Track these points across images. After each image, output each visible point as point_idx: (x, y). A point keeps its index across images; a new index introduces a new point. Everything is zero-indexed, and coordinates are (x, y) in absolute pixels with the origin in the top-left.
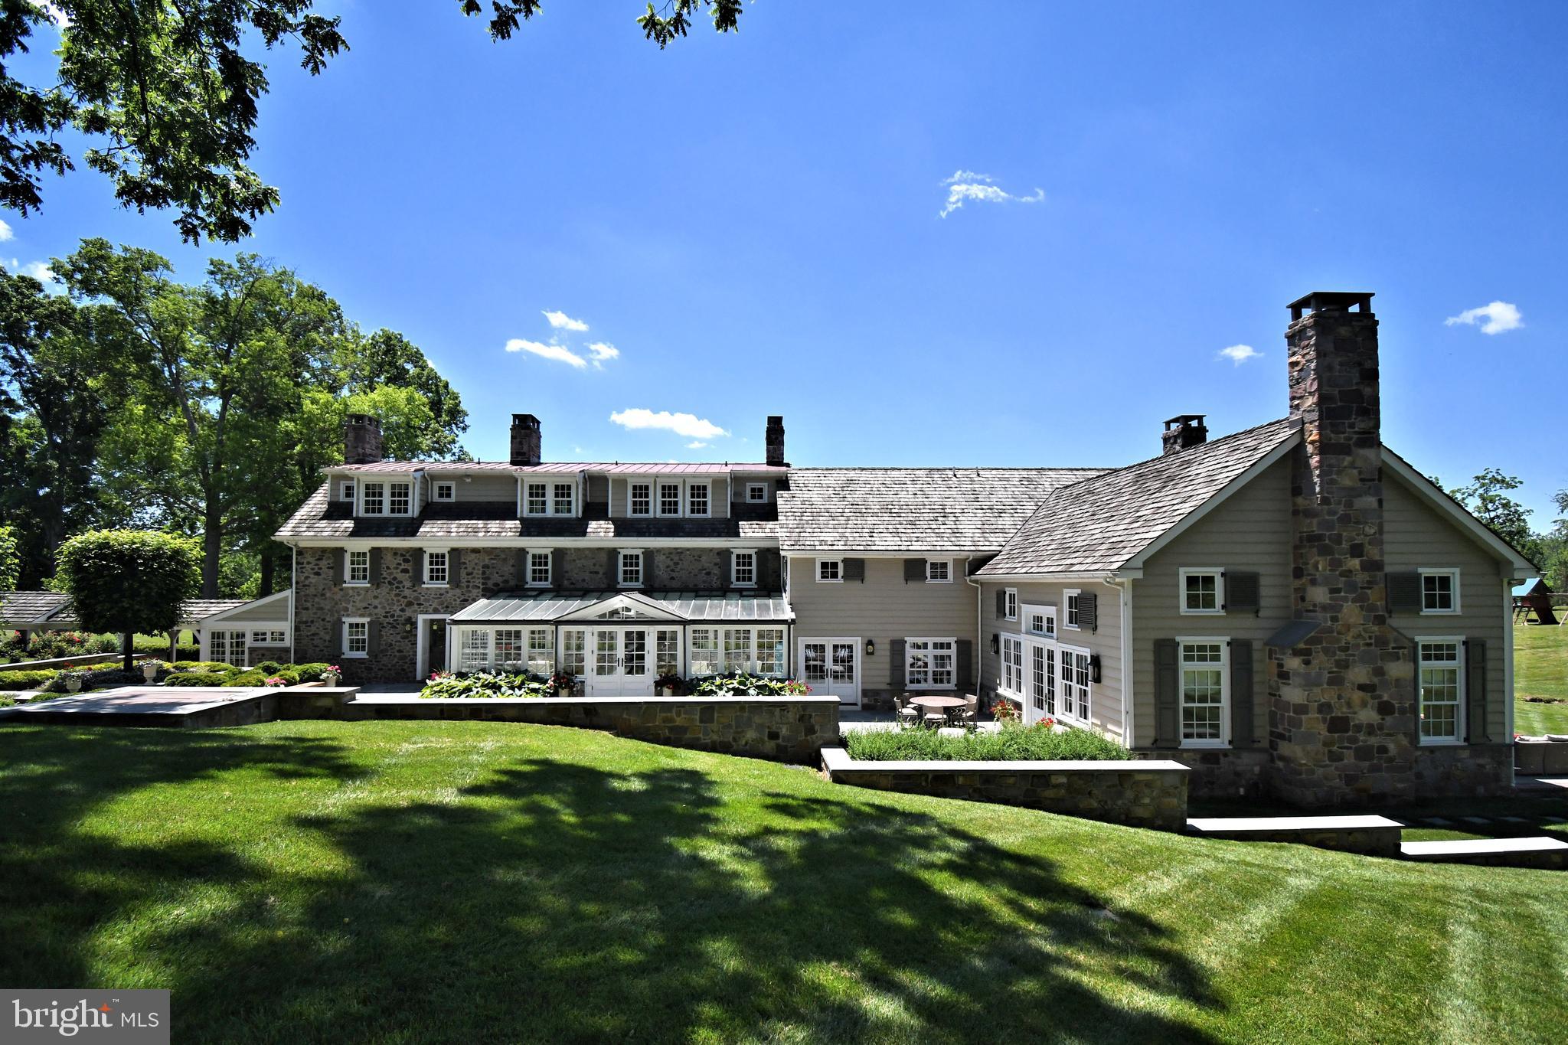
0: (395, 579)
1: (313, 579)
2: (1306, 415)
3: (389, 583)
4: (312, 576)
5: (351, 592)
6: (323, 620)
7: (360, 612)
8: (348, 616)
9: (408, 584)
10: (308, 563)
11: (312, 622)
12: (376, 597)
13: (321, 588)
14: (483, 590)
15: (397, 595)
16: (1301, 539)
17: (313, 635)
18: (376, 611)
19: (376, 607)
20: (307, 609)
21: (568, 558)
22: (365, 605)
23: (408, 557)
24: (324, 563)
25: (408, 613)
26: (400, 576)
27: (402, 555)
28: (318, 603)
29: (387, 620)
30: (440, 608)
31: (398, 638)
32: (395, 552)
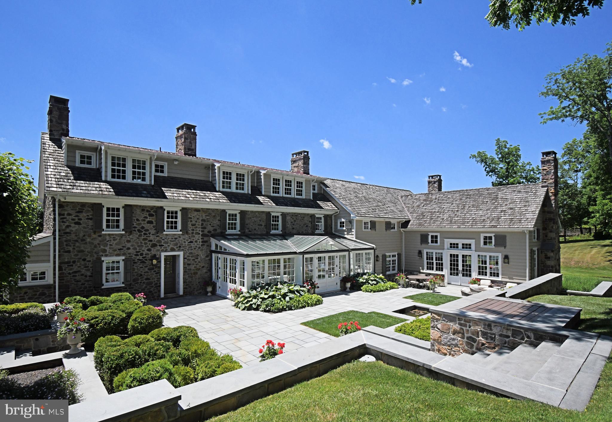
0: (143, 228)
1: (74, 228)
2: (549, 185)
3: (139, 231)
4: (73, 225)
5: (108, 238)
6: (84, 260)
7: (116, 253)
8: (106, 256)
9: (153, 231)
10: (69, 214)
11: (74, 262)
12: (128, 241)
13: (81, 235)
14: (202, 235)
15: (144, 239)
16: (546, 219)
17: (75, 272)
18: (129, 251)
19: (129, 249)
20: (69, 252)
21: (247, 216)
22: (120, 247)
23: (152, 212)
24: (83, 215)
25: (154, 251)
26: (147, 226)
27: (148, 211)
28: (78, 247)
29: (138, 257)
30: (175, 247)
31: (146, 269)
32: (143, 208)
